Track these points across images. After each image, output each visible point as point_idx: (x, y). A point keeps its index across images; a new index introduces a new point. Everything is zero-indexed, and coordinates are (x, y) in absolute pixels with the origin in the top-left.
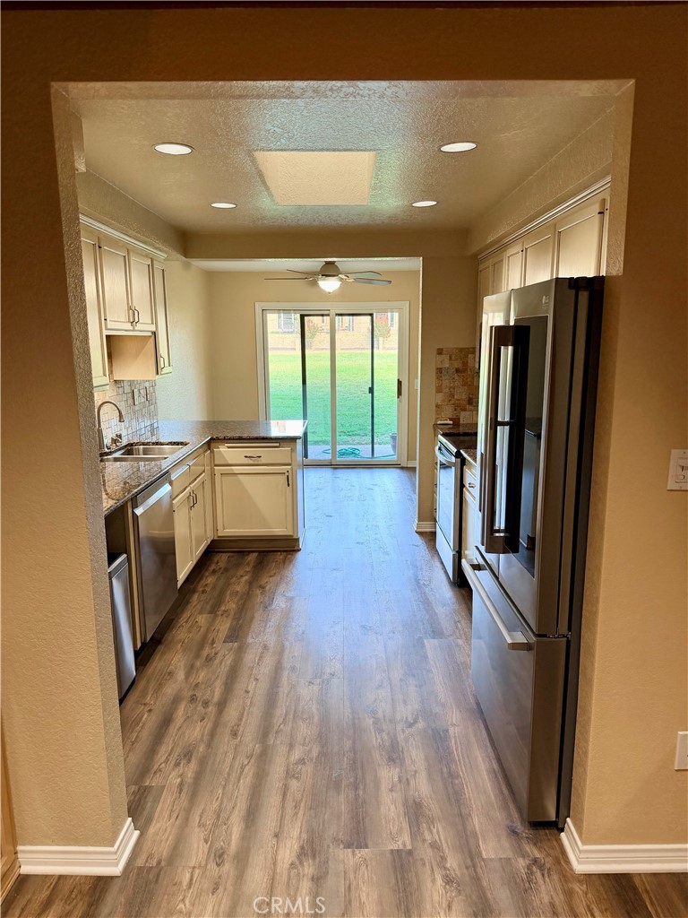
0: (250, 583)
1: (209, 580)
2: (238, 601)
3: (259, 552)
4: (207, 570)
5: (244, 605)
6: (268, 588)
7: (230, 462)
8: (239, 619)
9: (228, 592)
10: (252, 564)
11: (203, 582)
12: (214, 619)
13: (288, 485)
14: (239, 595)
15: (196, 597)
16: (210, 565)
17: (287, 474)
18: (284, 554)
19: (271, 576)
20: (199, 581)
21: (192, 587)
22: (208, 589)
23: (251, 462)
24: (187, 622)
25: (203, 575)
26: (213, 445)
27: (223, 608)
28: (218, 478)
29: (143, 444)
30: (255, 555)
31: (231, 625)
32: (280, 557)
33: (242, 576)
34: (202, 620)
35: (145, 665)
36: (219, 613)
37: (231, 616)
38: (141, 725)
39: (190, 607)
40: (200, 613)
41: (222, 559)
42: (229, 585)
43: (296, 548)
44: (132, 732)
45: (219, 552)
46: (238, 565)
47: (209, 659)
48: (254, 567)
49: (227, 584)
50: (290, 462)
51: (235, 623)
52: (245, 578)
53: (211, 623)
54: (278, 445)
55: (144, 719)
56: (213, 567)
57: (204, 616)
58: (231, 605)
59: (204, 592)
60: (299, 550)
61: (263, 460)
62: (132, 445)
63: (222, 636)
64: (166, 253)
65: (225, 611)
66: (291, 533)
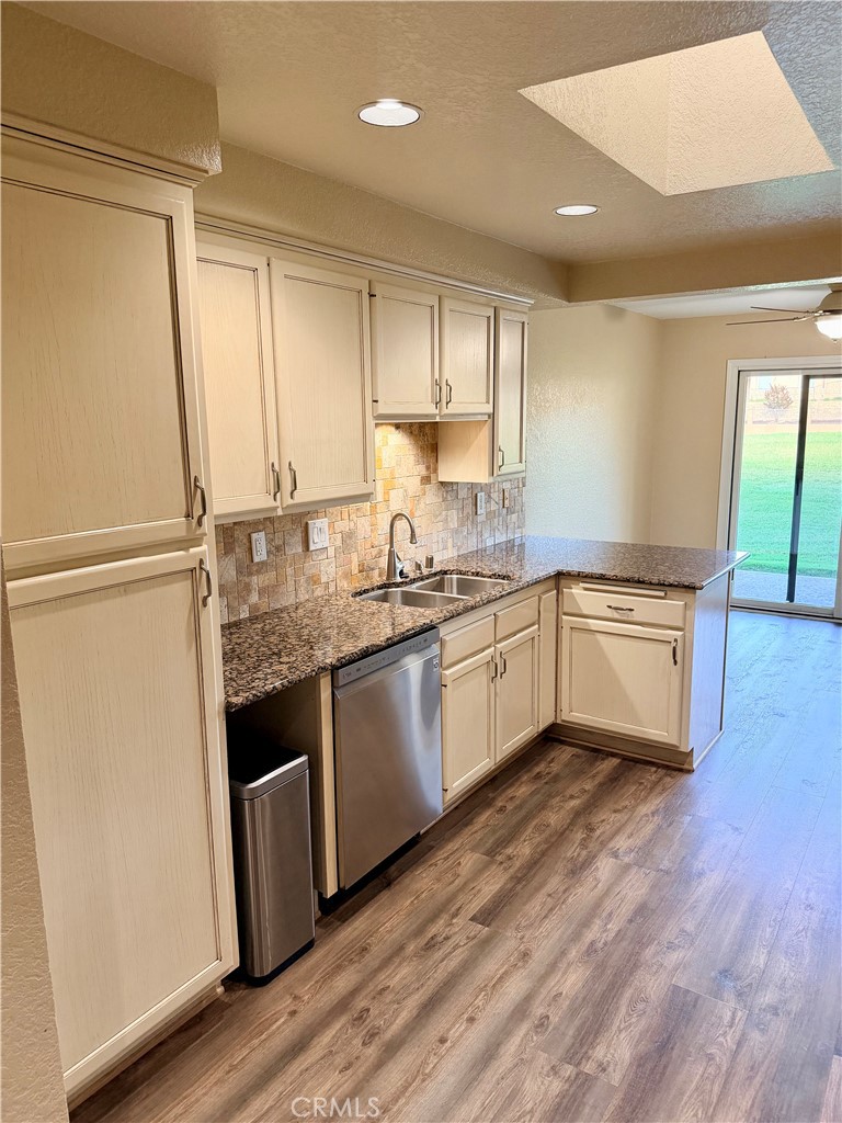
0: (578, 814)
1: (522, 790)
2: (539, 844)
3: (625, 758)
4: (526, 772)
5: (543, 854)
6: (598, 832)
7: (585, 612)
8: (519, 880)
9: (534, 823)
10: (599, 779)
11: (510, 792)
12: (486, 867)
13: (675, 662)
14: (548, 832)
15: (487, 813)
16: (537, 764)
17: (673, 644)
18: (661, 772)
19: (615, 811)
20: (508, 788)
21: (491, 795)
22: (510, 807)
23: (616, 615)
24: (446, 859)
25: (519, 778)
26: (563, 582)
27: (509, 851)
28: (565, 633)
29: (460, 573)
30: (615, 761)
31: (502, 889)
32: (652, 775)
33: (572, 797)
34: (469, 861)
35: (344, 922)
36: (499, 858)
37: (512, 871)
38: (263, 1037)
39: (468, 831)
40: (473, 849)
41: (563, 755)
42: (543, 808)
43: (686, 767)
44: (245, 1045)
45: (563, 742)
46: (578, 774)
47: (431, 946)
48: (601, 785)
49: (542, 807)
50: (680, 624)
51: (509, 886)
52: (574, 803)
53: (478, 873)
54: (662, 594)
55: (274, 1027)
56: (541, 768)
57: (478, 855)
58: (523, 849)
59: (502, 810)
60: (690, 771)
61: (636, 616)
62: (445, 573)
63: (475, 906)
64: (530, 297)
65: (510, 858)
66: (674, 742)
